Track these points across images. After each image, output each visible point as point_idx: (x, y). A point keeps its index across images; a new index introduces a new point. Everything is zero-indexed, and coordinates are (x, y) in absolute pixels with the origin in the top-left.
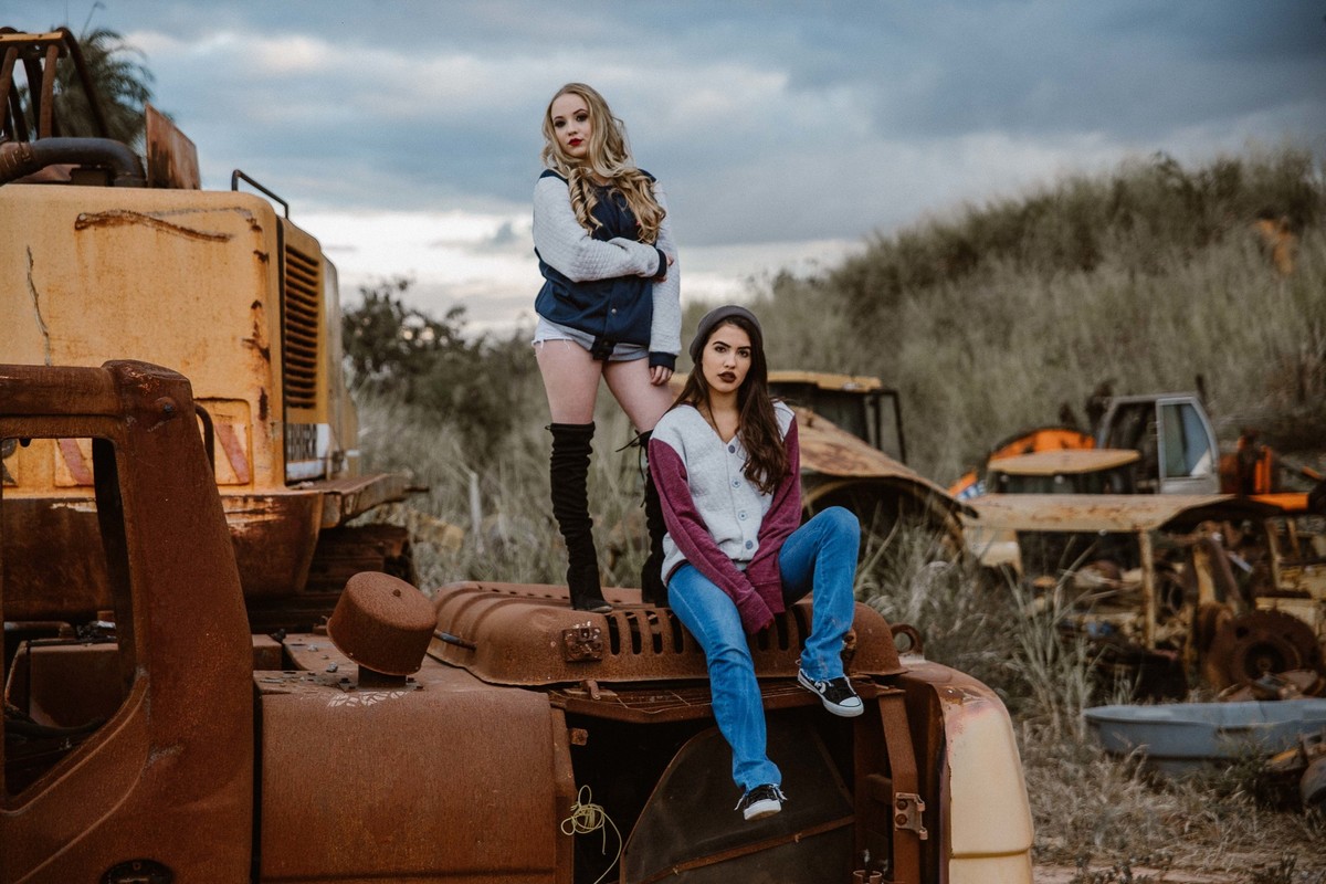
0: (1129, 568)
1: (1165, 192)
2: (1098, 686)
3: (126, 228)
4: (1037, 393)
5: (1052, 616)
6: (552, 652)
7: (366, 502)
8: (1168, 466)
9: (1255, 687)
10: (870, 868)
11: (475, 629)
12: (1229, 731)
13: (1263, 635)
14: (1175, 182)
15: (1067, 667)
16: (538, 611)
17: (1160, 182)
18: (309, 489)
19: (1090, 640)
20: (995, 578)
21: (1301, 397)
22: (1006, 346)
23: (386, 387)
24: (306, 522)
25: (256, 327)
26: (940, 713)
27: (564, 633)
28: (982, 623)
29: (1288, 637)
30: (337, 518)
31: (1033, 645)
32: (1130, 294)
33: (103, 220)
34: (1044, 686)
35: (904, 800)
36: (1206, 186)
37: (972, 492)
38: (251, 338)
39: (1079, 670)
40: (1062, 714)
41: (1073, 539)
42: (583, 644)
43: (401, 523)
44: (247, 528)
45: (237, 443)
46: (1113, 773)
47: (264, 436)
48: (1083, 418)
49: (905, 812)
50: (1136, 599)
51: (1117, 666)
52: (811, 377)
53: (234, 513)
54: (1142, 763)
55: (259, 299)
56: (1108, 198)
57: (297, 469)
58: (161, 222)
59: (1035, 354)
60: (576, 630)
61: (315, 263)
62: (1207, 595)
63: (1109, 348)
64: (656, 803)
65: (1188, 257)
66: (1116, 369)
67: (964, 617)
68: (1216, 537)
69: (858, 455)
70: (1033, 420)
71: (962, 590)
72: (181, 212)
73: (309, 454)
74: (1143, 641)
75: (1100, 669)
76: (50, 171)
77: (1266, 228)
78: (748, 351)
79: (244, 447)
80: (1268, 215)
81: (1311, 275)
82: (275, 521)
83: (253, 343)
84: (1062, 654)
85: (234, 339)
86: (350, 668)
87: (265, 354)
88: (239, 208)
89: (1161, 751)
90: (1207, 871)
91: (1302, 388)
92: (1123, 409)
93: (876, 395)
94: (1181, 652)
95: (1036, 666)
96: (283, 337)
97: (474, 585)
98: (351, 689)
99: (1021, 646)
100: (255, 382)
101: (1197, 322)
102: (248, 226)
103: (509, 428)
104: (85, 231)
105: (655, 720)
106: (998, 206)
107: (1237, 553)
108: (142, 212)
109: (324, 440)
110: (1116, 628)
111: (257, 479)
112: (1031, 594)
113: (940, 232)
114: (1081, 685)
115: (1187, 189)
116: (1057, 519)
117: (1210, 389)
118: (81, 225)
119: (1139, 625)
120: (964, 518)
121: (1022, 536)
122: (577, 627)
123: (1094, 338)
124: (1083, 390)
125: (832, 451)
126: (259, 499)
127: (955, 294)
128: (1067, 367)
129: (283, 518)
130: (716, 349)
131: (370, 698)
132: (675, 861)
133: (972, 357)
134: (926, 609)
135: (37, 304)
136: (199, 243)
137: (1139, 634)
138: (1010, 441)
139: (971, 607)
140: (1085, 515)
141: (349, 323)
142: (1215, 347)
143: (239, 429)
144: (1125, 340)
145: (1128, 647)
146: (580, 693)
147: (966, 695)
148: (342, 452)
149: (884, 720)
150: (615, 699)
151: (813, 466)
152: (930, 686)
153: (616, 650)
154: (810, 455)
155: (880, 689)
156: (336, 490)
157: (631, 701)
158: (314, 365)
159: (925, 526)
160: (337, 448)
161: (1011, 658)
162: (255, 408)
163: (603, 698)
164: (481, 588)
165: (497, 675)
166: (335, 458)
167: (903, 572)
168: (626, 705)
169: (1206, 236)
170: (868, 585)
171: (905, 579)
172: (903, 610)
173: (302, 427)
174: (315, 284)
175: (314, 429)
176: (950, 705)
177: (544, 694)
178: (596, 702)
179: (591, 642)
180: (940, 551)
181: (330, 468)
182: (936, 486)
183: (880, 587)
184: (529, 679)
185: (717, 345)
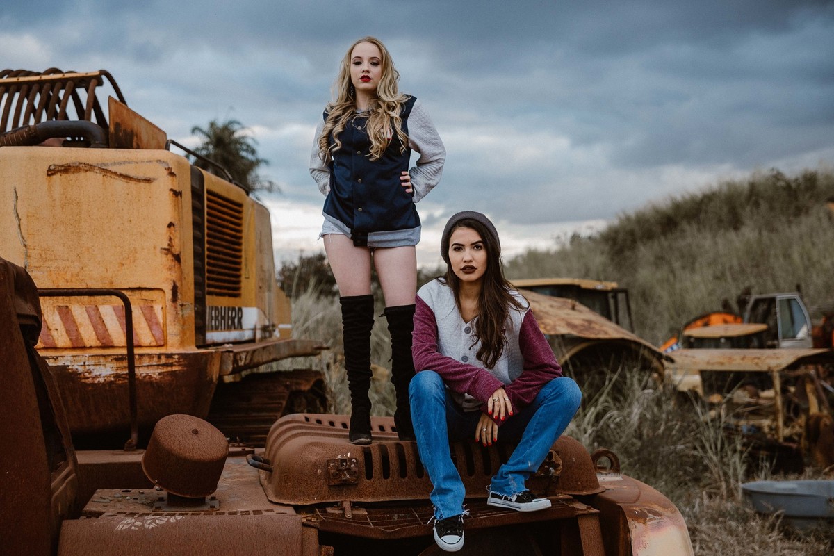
0: (763, 390)
1: (777, 189)
3: (82, 175)
4: (710, 294)
5: (720, 422)
6: (318, 478)
8: (783, 332)
11: (275, 455)
14: (782, 184)
15: (730, 453)
16: (311, 444)
17: (774, 184)
19: (743, 437)
20: (686, 399)
22: (693, 270)
24: (205, 372)
25: (170, 239)
26: (628, 531)
27: (328, 462)
28: (677, 427)
30: (230, 369)
31: (708, 441)
32: (759, 242)
33: (66, 169)
34: (716, 466)
36: (799, 185)
37: (675, 347)
38: (167, 247)
39: (737, 456)
40: (728, 482)
41: (732, 375)
42: (342, 471)
44: (161, 376)
45: (156, 318)
46: (763, 527)
47: (175, 313)
48: (735, 307)
50: (771, 412)
51: (761, 452)
52: (576, 281)
53: (151, 366)
54: (780, 520)
55: (173, 221)
56: (746, 192)
58: (106, 170)
59: (709, 273)
60: (337, 461)
61: (240, 205)
62: (814, 408)
63: (749, 270)
65: (790, 223)
66: (753, 281)
67: (666, 423)
68: (812, 372)
69: (602, 326)
70: (708, 309)
71: (664, 407)
72: (120, 164)
73: (234, 326)
74: (776, 437)
75: (750, 454)
77: (832, 207)
79: (161, 321)
80: (832, 200)
82: (179, 371)
83: (168, 251)
84: (726, 446)
85: (155, 248)
87: (177, 258)
88: (160, 161)
89: (793, 512)
92: (757, 302)
93: (615, 292)
94: (799, 443)
95: (710, 453)
96: (200, 248)
97: (302, 417)
99: (702, 441)
100: (169, 276)
101: (796, 256)
102: (166, 172)
104: (54, 177)
105: (392, 537)
106: (687, 197)
107: (826, 382)
108: (94, 164)
109: (252, 318)
110: (759, 429)
111: (170, 342)
112: (707, 409)
113: (656, 211)
114: (739, 465)
115: (788, 187)
116: (722, 364)
117: (804, 292)
118: (51, 172)
119: (773, 427)
120: (666, 363)
121: (702, 373)
122: (340, 457)
123: (740, 265)
124: (734, 293)
125: (586, 324)
126: (169, 356)
127: (665, 243)
128: (726, 281)
129: (185, 369)
130: (455, 249)
131: (152, 522)
133: (675, 276)
134: (642, 418)
135: (20, 226)
136: (132, 184)
137: (774, 432)
138: (696, 320)
139: (670, 417)
140: (739, 361)
142: (806, 269)
143: (158, 309)
144: (757, 266)
145: (767, 440)
146: (337, 512)
147: (650, 515)
148: (273, 326)
149: (581, 535)
150: (364, 517)
151: (574, 333)
152: (620, 507)
153: (369, 476)
154: (573, 326)
155: (578, 509)
156: (230, 349)
157: (378, 519)
158: (239, 270)
159: (639, 368)
160: (267, 323)
161: (695, 448)
162: (169, 295)
163: (354, 516)
164: (307, 419)
165: (279, 493)
166: (265, 329)
167: (628, 395)
168: (372, 523)
169: (800, 211)
170: (606, 404)
171: (629, 400)
172: (628, 419)
173: (225, 308)
174: (240, 219)
175: (240, 309)
176: (636, 524)
177: (299, 517)
178: (348, 520)
179: (348, 470)
180: (651, 383)
181: (259, 335)
182: (648, 344)
183: (615, 405)
184: (300, 499)
185: (454, 246)
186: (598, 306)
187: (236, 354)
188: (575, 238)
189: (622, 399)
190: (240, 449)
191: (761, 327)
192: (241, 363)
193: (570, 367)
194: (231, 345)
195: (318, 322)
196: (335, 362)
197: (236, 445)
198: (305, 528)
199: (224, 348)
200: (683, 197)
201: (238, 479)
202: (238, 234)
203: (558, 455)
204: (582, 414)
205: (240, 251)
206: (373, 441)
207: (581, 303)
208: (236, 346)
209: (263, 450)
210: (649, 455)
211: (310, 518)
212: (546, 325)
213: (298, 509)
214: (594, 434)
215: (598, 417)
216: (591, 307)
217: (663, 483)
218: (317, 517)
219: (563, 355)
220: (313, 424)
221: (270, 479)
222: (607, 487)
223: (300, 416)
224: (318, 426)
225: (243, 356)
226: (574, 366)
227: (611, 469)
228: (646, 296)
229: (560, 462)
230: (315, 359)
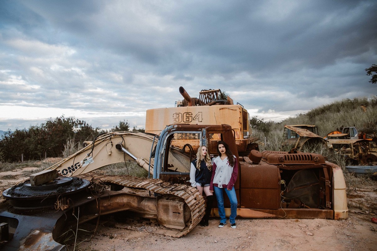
2: (346, 164)
3: (225, 110)
4: (333, 127)
5: (340, 154)
6: (277, 160)
7: (253, 141)
8: (351, 136)
9: (368, 164)
10: (322, 190)
11: (267, 157)
12: (367, 170)
13: (369, 157)
15: (342, 161)
16: (275, 155)
18: (246, 139)
19: (345, 157)
20: (331, 149)
21: (368, 127)
22: (329, 122)
23: (255, 128)
24: (246, 143)
25: (240, 120)
27: (279, 158)
28: (330, 155)
29: (373, 157)
30: (250, 143)
31: (337, 158)
32: (344, 115)
33: (222, 109)
35: (327, 181)
36: (354, 102)
38: (239, 122)
39: (344, 161)
42: (281, 159)
43: (257, 143)
44: (239, 144)
46: (350, 175)
47: (241, 133)
48: (340, 130)
49: (327, 183)
50: (351, 152)
51: (349, 161)
52: (306, 125)
53: (237, 142)
54: (354, 174)
55: (240, 117)
56: (341, 104)
57: (245, 137)
58: (229, 108)
59: (332, 122)
61: (247, 113)
62: (361, 152)
63: (342, 122)
64: (292, 181)
65: (352, 110)
66: (344, 124)
68: (359, 144)
69: (313, 134)
70: (333, 130)
71: (327, 151)
72: (231, 107)
73: (246, 135)
74: (352, 158)
75: (346, 161)
76: (217, 104)
77: (362, 107)
79: (239, 134)
80: (362, 105)
81: (369, 112)
82: (242, 143)
84: (341, 159)
85: (237, 122)
86: (251, 162)
87: (241, 123)
88: (238, 107)
89: (357, 172)
90: (366, 189)
91: (368, 126)
92: (345, 129)
93: (314, 127)
94: (357, 159)
96: (243, 121)
97: (267, 151)
98: (252, 164)
100: (240, 127)
101: (353, 118)
102: (239, 109)
103: (269, 132)
105: (291, 170)
107: (362, 146)
108: (227, 107)
109: (248, 134)
110: (348, 156)
111: (240, 138)
113: (320, 108)
114: (344, 163)
115: (351, 102)
117: (356, 126)
118: (220, 109)
119: (351, 156)
120: (327, 142)
121: (333, 144)
122: (281, 157)
123: (340, 120)
124: (339, 127)
125: (310, 134)
126: (240, 140)
127: (322, 116)
128: (337, 124)
131: (254, 166)
132: (294, 188)
133: (324, 123)
134: (323, 153)
135: (215, 118)
136: (233, 111)
138: (330, 133)
139: (329, 153)
141: (251, 121)
142: (356, 121)
143: (238, 132)
145: (350, 158)
146: (281, 166)
147: (336, 167)
148: (250, 135)
149: (324, 170)
152: (330, 166)
153: (286, 160)
154: (307, 135)
155: (323, 166)
158: (247, 125)
159: (322, 143)
161: (334, 160)
162: (240, 130)
165: (270, 162)
168: (287, 168)
169: (354, 108)
170: (315, 150)
171: (320, 150)
174: (247, 115)
175: (247, 132)
176: (334, 169)
177: (275, 166)
178: (283, 167)
180: (324, 146)
181: (249, 137)
183: (317, 151)
184: (275, 164)
188: (301, 115)
189: (318, 149)
191: (347, 134)
200: (326, 105)
202: (247, 118)
205: (247, 121)
207: (308, 130)
211: (277, 167)
212: (301, 134)
216: (310, 131)
219: (305, 140)
222: (327, 163)
229: (319, 158)
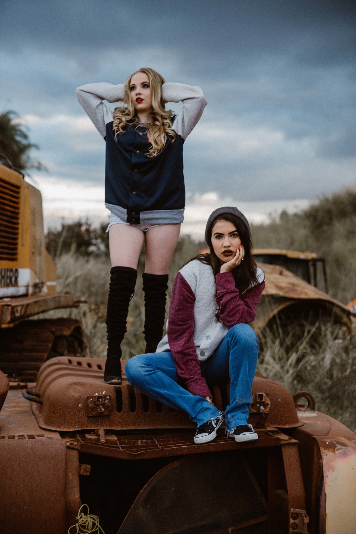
6: (80, 410)
7: (34, 310)
11: (45, 391)
16: (75, 383)
26: (320, 457)
27: (88, 398)
35: (296, 514)
42: (98, 405)
49: (296, 521)
52: (284, 252)
60: (95, 397)
61: (18, 187)
64: (138, 511)
67: (352, 366)
69: (304, 288)
71: (351, 354)
73: (12, 284)
78: (236, 233)
93: (314, 261)
105: (136, 458)
109: (25, 277)
122: (97, 394)
125: (291, 286)
130: (216, 237)
134: (333, 362)
146: (94, 437)
147: (338, 445)
148: (43, 283)
149: (284, 460)
150: (114, 442)
151: (281, 293)
152: (315, 439)
153: (119, 409)
154: (280, 288)
155: (282, 440)
156: (9, 303)
157: (126, 444)
158: (16, 239)
159: (332, 322)
160: (37, 281)
163: (107, 441)
164: (70, 362)
165: (48, 421)
166: (36, 286)
167: (322, 344)
168: (121, 447)
170: (304, 351)
171: (323, 348)
172: (321, 363)
173: (5, 270)
174: (18, 198)
175: (17, 271)
176: (327, 452)
177: (64, 441)
178: (102, 444)
179: (104, 405)
180: (341, 334)
181: (31, 290)
182: (340, 304)
183: (311, 351)
184: (64, 427)
185: (216, 235)
186: (300, 272)
187: (13, 308)
188: (284, 214)
189: (317, 346)
190: (15, 384)
192: (18, 315)
193: (278, 321)
194: (9, 299)
195: (76, 278)
196: (90, 311)
197: (13, 380)
198: (69, 450)
199: (3, 302)
201: (15, 409)
202: (16, 211)
203: (268, 396)
204: (285, 358)
205: (17, 224)
206: (123, 382)
207: (288, 269)
208: (14, 300)
209: (34, 384)
210: (338, 392)
211: (72, 442)
213: (63, 434)
214: (295, 374)
215: (299, 360)
216: (295, 272)
217: (348, 415)
218: (78, 441)
219: (272, 310)
220: (75, 366)
221: (40, 409)
222: (305, 422)
223: (64, 359)
224: (79, 367)
225: (19, 309)
226: (280, 318)
227: (308, 407)
228: (339, 263)
229: (269, 402)
230: (75, 311)
